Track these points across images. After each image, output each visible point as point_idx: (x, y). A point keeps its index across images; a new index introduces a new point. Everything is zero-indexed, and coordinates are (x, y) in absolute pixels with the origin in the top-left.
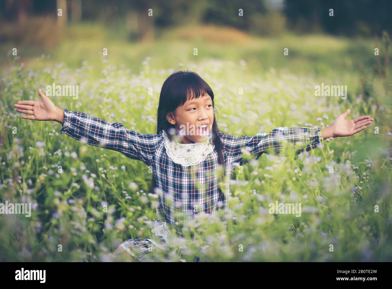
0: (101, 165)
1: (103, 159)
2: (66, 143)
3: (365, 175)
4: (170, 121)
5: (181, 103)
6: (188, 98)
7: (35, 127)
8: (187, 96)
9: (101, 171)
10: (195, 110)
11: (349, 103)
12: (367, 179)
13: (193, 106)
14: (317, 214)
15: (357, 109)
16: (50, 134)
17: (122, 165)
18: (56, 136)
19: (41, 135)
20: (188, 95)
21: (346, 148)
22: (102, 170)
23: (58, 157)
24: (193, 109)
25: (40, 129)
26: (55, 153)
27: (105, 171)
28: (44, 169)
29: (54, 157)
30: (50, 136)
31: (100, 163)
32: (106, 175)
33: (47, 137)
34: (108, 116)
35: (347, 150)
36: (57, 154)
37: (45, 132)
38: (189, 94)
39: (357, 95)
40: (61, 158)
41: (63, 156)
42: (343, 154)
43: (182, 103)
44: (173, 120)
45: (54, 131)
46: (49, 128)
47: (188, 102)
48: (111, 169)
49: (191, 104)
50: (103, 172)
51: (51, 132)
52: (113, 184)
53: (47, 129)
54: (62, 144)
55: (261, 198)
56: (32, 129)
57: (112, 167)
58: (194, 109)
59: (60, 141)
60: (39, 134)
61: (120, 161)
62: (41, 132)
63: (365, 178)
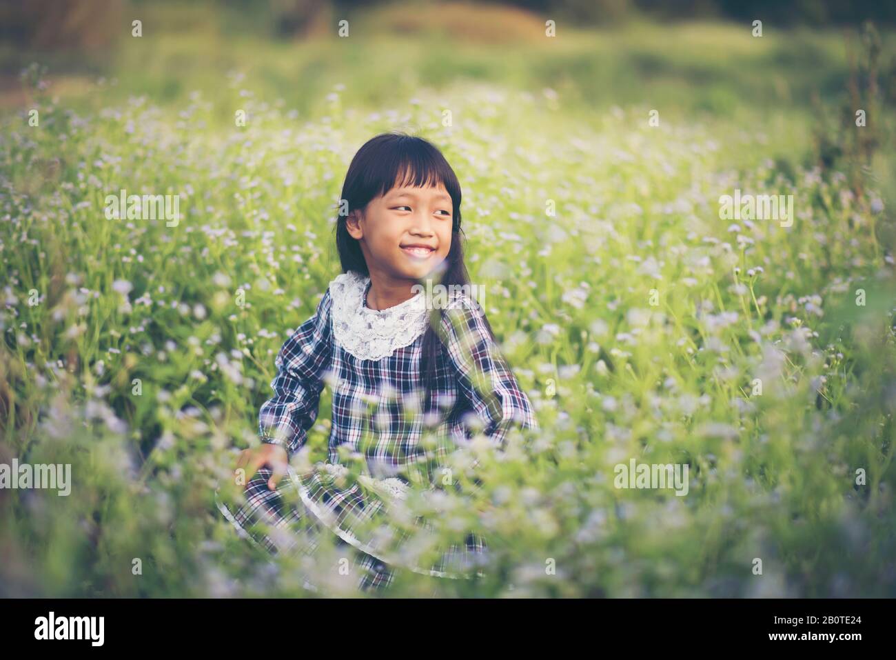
0: (240, 328)
1: (243, 315)
2: (158, 278)
3: (833, 349)
4: (352, 230)
5: (381, 188)
6: (397, 183)
7: (89, 243)
8: (397, 179)
9: (240, 342)
10: (409, 212)
11: (789, 186)
12: (837, 358)
13: (405, 201)
14: (736, 440)
15: (806, 198)
16: (125, 259)
17: (285, 328)
18: (139, 263)
19: (103, 261)
20: (398, 176)
21: (785, 288)
22: (244, 339)
23: (142, 309)
24: (403, 209)
25: (101, 249)
26: (138, 301)
27: (251, 341)
28: (112, 337)
29: (136, 309)
30: (124, 263)
31: (238, 324)
32: (251, 348)
33: (116, 264)
34: (253, 217)
35: (788, 292)
36: (142, 303)
37: (112, 255)
38: (403, 173)
39: (808, 167)
40: (149, 311)
41: (155, 307)
42: (779, 300)
43: (382, 192)
44: (358, 228)
45: (133, 252)
46: (122, 246)
47: (395, 191)
48: (260, 338)
49: (402, 196)
50: (245, 343)
51: (127, 254)
52: (268, 369)
53: (117, 248)
54: (151, 279)
55: (609, 403)
56: (82, 246)
57: (263, 333)
58: (408, 209)
59: (145, 274)
60: (99, 258)
61: (282, 320)
62: (104, 255)
63: (833, 356)
